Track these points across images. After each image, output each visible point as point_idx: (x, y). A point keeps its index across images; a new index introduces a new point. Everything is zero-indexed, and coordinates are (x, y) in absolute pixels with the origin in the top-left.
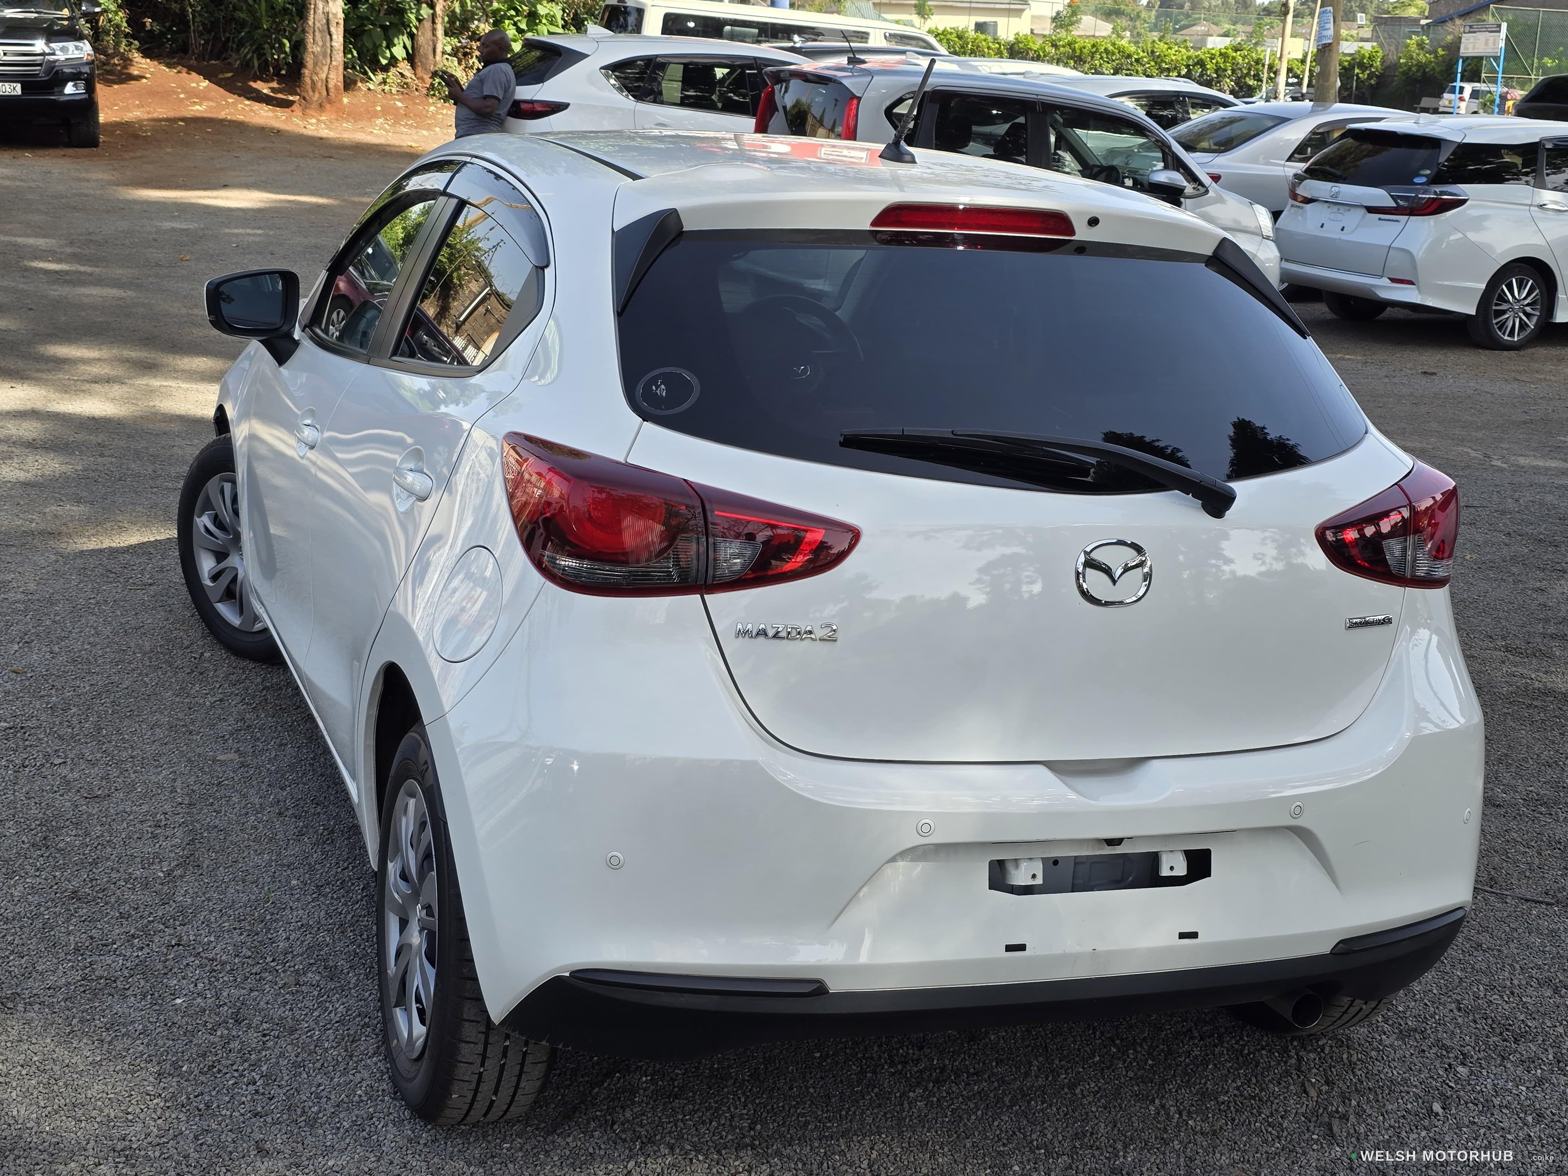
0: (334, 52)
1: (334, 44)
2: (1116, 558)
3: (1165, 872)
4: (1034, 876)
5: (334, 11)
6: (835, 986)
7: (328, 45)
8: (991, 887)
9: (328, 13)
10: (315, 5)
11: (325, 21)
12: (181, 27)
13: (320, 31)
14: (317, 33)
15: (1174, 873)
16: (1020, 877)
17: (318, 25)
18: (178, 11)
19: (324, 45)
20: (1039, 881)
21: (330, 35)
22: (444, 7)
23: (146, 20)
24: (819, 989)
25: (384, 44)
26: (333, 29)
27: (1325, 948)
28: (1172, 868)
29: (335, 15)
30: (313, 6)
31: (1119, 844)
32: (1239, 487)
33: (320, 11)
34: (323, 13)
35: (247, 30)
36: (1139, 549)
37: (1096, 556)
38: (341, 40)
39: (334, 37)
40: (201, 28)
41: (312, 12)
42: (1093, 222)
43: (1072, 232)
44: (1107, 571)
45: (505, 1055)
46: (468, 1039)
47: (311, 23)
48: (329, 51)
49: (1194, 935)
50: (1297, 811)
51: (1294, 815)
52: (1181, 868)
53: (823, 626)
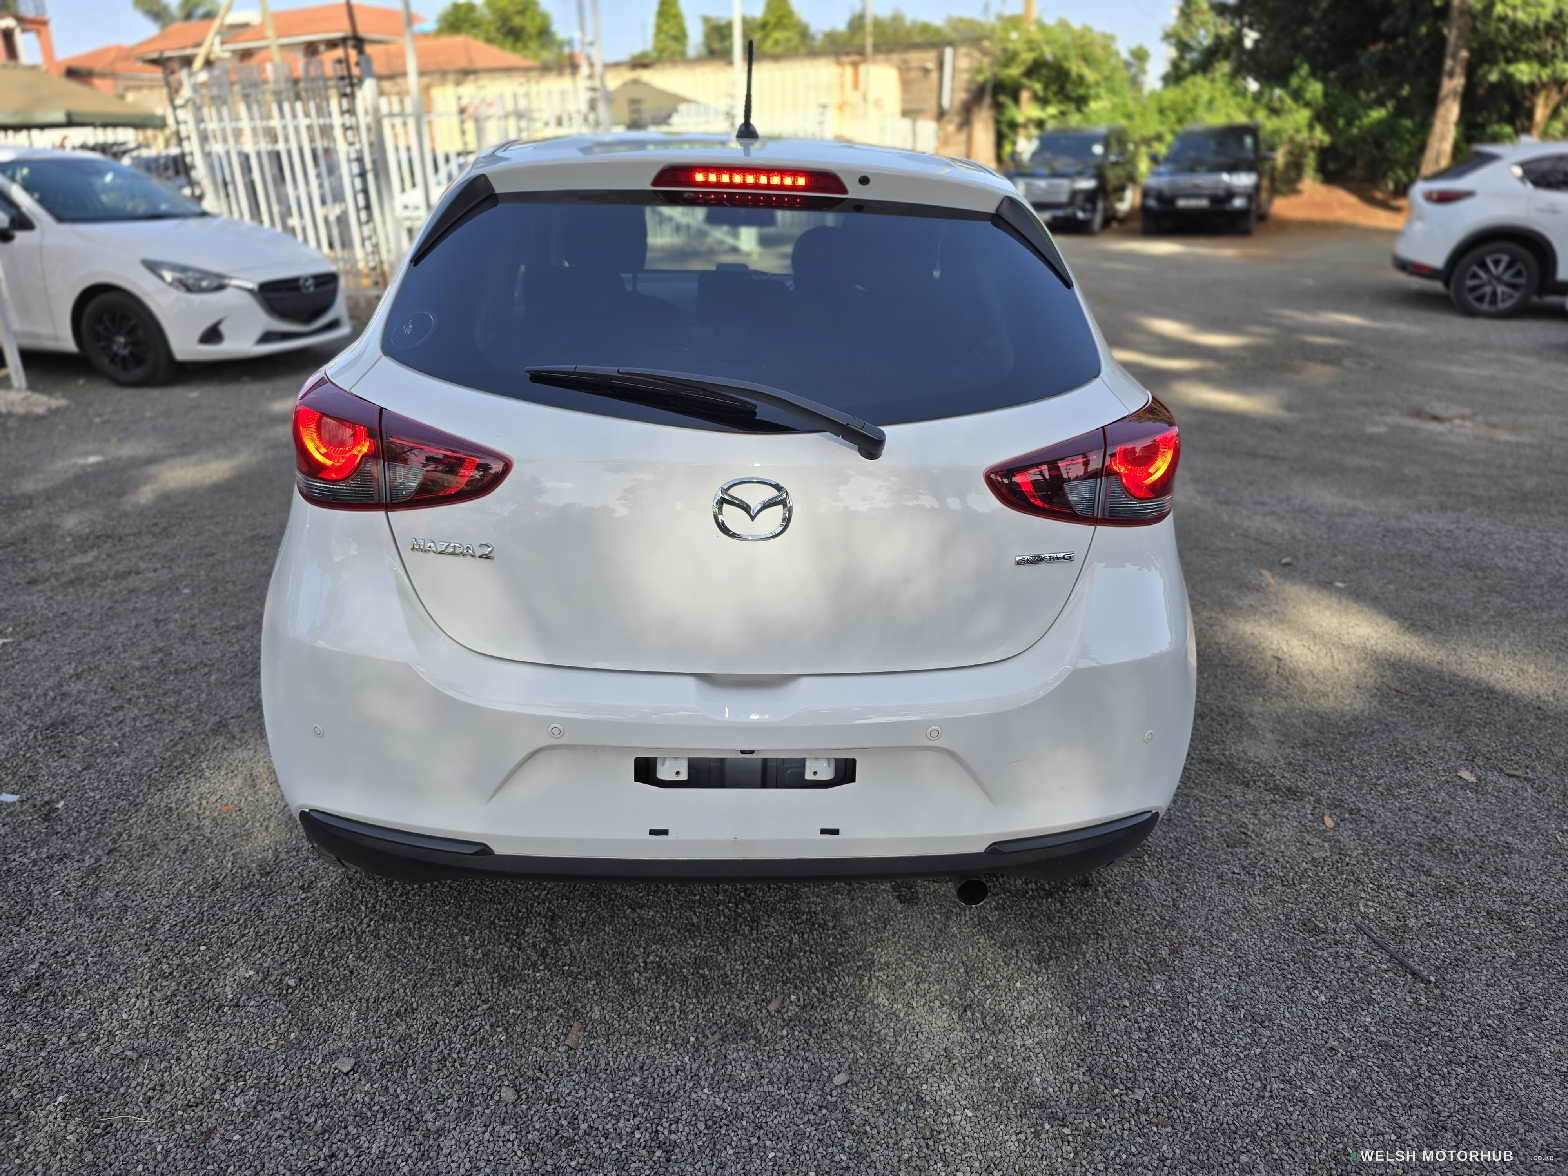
2: (755, 496)
3: (809, 776)
4: (678, 773)
6: (499, 849)
8: (637, 780)
15: (817, 778)
16: (664, 773)
20: (684, 777)
24: (484, 850)
27: (981, 848)
28: (815, 773)
32: (890, 432)
36: (778, 487)
37: (734, 492)
42: (864, 181)
43: (845, 191)
44: (746, 508)
49: (836, 832)
50: (935, 734)
51: (931, 737)
52: (826, 773)
53: (481, 546)
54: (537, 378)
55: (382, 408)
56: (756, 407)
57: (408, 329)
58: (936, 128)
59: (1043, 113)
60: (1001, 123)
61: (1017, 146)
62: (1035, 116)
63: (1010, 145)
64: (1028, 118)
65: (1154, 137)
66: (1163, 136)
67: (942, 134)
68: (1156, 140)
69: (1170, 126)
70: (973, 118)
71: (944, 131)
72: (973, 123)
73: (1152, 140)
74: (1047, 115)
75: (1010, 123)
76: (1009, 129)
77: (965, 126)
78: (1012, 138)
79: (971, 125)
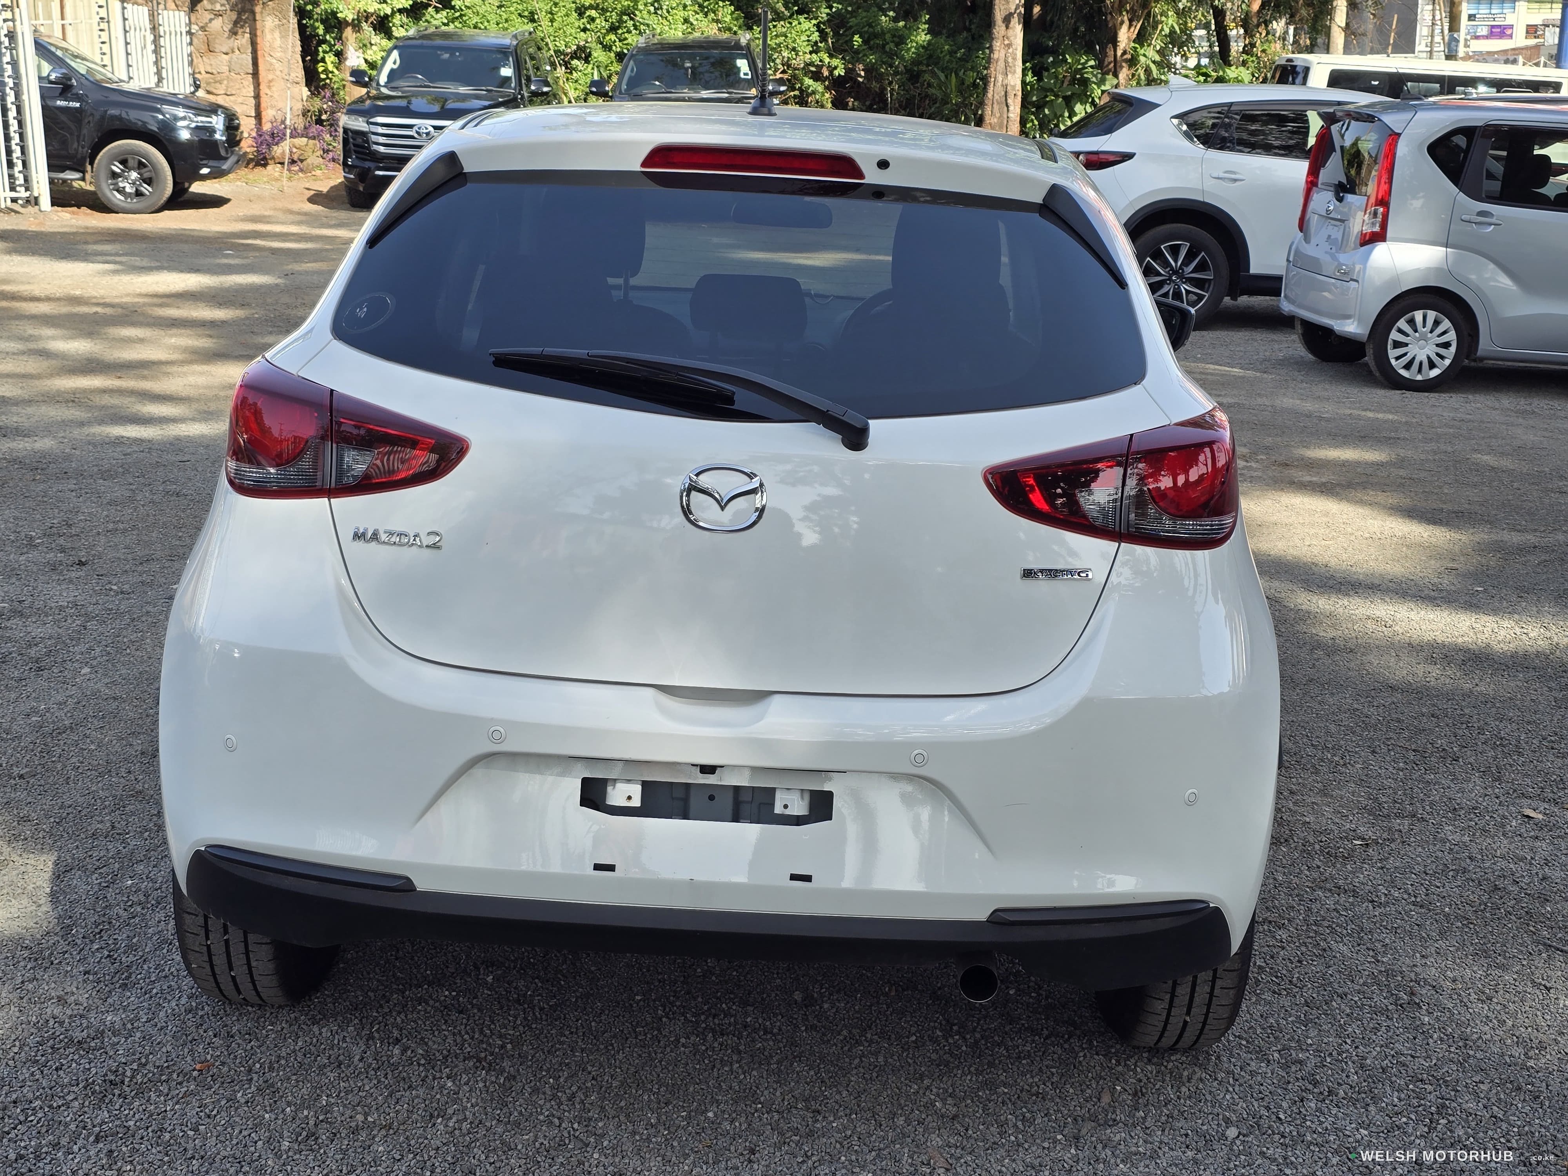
0: (1010, 123)
1: (1011, 115)
2: (726, 484)
3: (778, 809)
4: (629, 798)
5: (1012, 84)
6: (422, 884)
7: (1005, 116)
8: (583, 804)
9: (1007, 85)
10: (995, 78)
11: (1003, 93)
12: (881, 105)
13: (998, 103)
14: (995, 106)
15: (788, 812)
16: (618, 795)
17: (996, 97)
18: (877, 90)
19: (1001, 116)
20: (636, 802)
21: (1008, 106)
22: (1127, 75)
23: (849, 99)
24: (405, 886)
25: (1066, 114)
26: (1010, 101)
27: (982, 915)
28: (786, 807)
29: (1014, 87)
30: (993, 79)
31: (713, 773)
33: (999, 84)
34: (1002, 85)
35: (937, 105)
37: (705, 481)
38: (1018, 110)
39: (1011, 108)
40: (897, 105)
41: (992, 84)
42: (883, 164)
43: (861, 176)
44: (715, 497)
45: (226, 932)
46: (188, 910)
47: (990, 95)
48: (1005, 122)
49: (807, 878)
50: (919, 759)
51: (915, 763)
52: (799, 807)
53: (429, 534)
54: (502, 361)
55: (332, 391)
56: (734, 393)
57: (362, 313)
58: (187, 22)
59: (384, 5)
60: (310, 18)
61: (346, 59)
62: (371, 10)
63: (333, 57)
64: (359, 12)
65: (575, 52)
66: (590, 52)
67: (200, 33)
68: (579, 59)
69: (599, 37)
70: (258, 9)
71: (203, 28)
72: (258, 17)
73: (572, 58)
74: (392, 9)
75: (327, 19)
76: (327, 30)
77: (245, 22)
78: (335, 45)
79: (255, 20)
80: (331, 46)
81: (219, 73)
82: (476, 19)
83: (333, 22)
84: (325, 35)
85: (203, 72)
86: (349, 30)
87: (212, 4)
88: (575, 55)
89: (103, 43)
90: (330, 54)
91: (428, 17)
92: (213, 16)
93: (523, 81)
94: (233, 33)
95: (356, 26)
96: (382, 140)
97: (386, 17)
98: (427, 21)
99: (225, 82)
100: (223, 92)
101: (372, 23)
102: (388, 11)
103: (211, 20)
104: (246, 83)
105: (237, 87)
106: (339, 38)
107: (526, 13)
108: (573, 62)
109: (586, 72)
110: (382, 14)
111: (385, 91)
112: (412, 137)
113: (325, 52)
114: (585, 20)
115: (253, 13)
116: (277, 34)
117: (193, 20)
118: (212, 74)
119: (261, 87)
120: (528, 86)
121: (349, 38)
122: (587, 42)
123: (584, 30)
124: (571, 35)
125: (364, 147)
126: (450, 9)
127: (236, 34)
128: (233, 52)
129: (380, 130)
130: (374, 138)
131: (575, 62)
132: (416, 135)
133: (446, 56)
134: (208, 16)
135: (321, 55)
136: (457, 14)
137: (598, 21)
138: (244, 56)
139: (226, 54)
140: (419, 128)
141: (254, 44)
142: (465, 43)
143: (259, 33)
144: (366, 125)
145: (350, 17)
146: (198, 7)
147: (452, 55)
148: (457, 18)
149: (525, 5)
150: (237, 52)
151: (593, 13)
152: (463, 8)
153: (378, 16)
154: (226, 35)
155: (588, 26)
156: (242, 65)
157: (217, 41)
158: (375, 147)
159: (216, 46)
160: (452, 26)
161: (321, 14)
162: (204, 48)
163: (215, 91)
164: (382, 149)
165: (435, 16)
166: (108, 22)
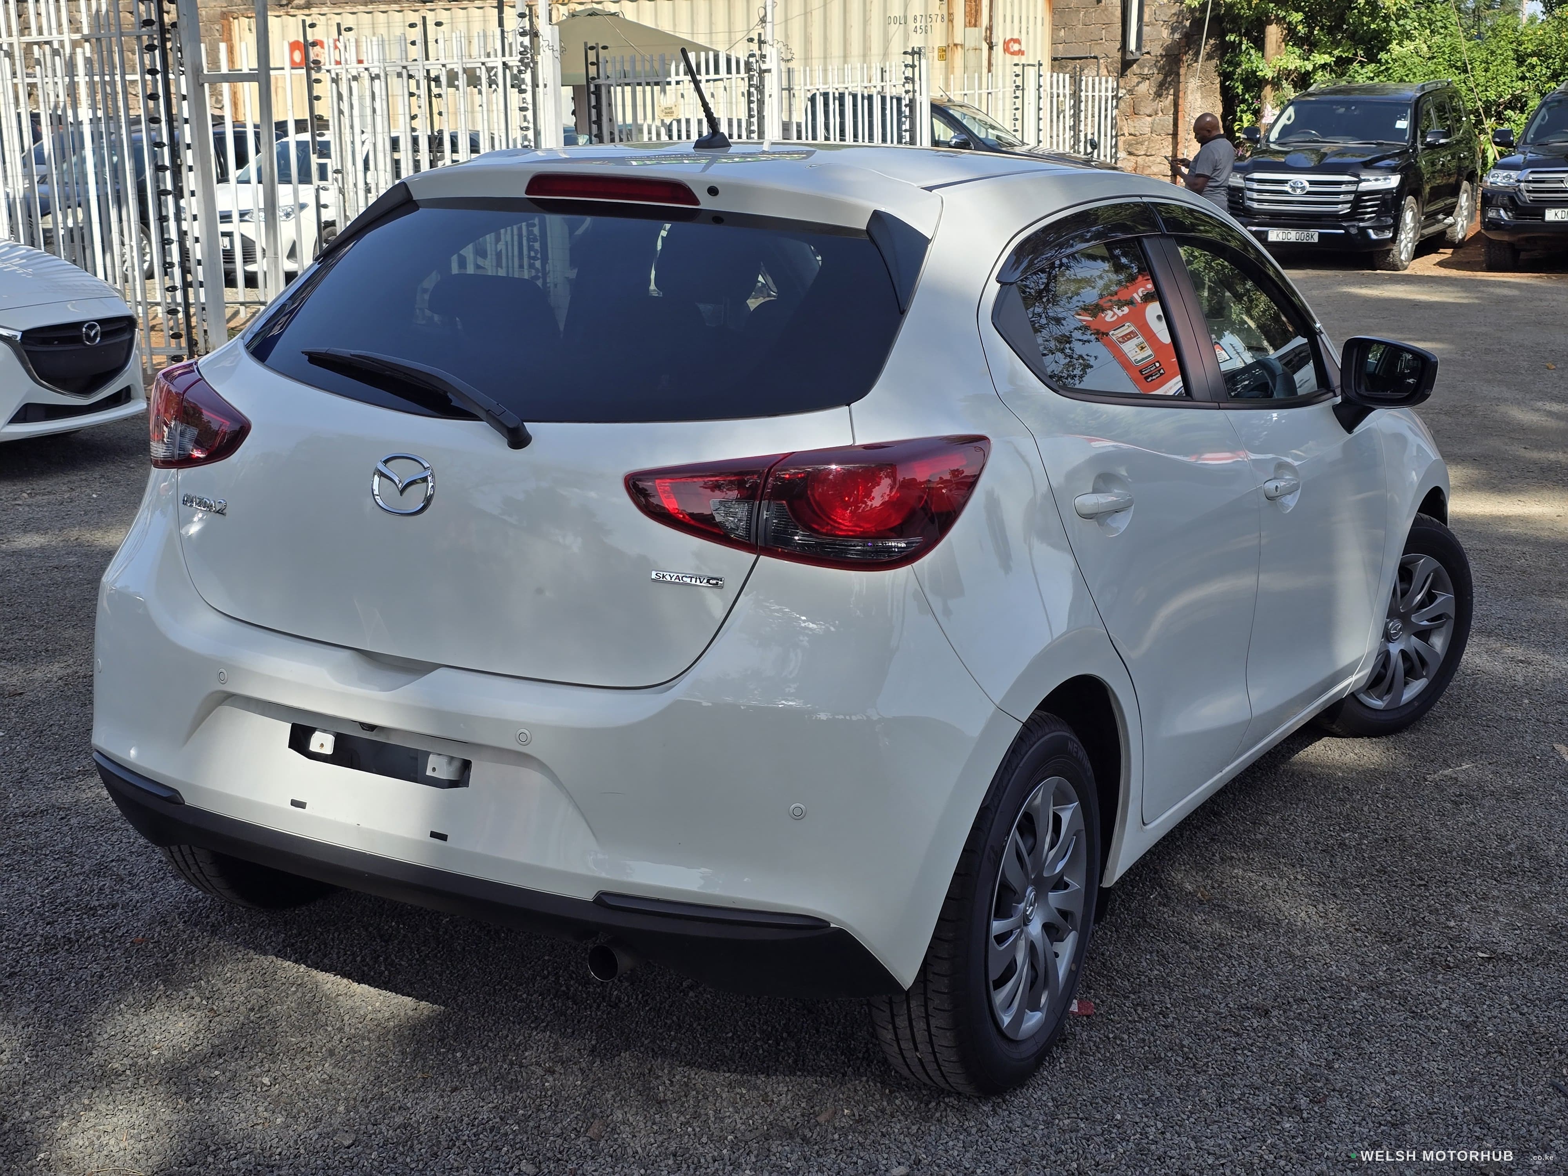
3: (429, 772)
4: (322, 745)
20: (328, 751)
24: (175, 798)
28: (434, 770)
31: (373, 731)
43: (697, 202)
58: (1115, 86)
59: (1306, 62)
60: (1232, 79)
61: (1263, 117)
62: (1292, 67)
63: (1250, 116)
64: (1279, 70)
65: (1510, 102)
66: (1526, 101)
67: (1128, 96)
68: (1513, 109)
69: (1538, 85)
70: (1182, 71)
71: (1130, 92)
72: (1182, 79)
73: (1506, 108)
74: (1314, 65)
75: (1247, 78)
76: (1247, 90)
77: (1170, 84)
78: (1253, 103)
79: (1179, 82)
80: (1249, 105)
81: (1141, 134)
82: (1402, 71)
83: (1253, 81)
84: (1244, 94)
85: (1127, 134)
86: (1268, 88)
87: (1141, 68)
88: (1510, 105)
89: (1017, 109)
90: (1248, 113)
91: (1351, 72)
92: (1140, 80)
93: (1419, 133)
94: (1158, 95)
95: (1276, 84)
96: (1255, 196)
97: (1308, 73)
98: (1350, 76)
99: (1146, 143)
100: (1143, 153)
101: (1293, 80)
102: (1310, 67)
103: (1138, 83)
104: (1165, 143)
105: (1157, 147)
106: (1258, 97)
107: (1459, 64)
108: (1506, 113)
109: (1519, 122)
110: (1303, 70)
111: (1272, 146)
112: (1287, 193)
113: (1242, 111)
114: (1524, 68)
115: (1178, 75)
116: (1198, 95)
117: (1122, 84)
118: (1135, 135)
119: (1179, 147)
120: (1424, 136)
121: (1268, 96)
122: (1523, 91)
123: (1523, 78)
124: (1504, 83)
125: (1238, 203)
126: (1377, 63)
127: (1160, 96)
128: (1156, 114)
129: (1255, 186)
130: (1249, 194)
131: (1509, 113)
132: (1290, 190)
133: (1342, 110)
134: (1136, 80)
135: (1239, 114)
136: (1383, 68)
137: (1538, 69)
138: (1167, 117)
139: (1150, 116)
140: (1294, 183)
141: (1176, 105)
142: (1389, 96)
143: (1181, 94)
144: (1242, 181)
145: (1270, 74)
146: (1128, 72)
147: (1348, 109)
148: (1382, 72)
149: (1458, 55)
150: (1160, 114)
151: (1534, 60)
152: (1389, 61)
153: (1300, 73)
154: (1151, 97)
155: (1528, 75)
156: (1163, 126)
157: (1142, 104)
158: (1249, 203)
159: (1141, 108)
160: (1376, 80)
161: (1242, 74)
162: (1129, 111)
163: (1136, 152)
164: (1255, 205)
165: (1360, 71)
166: (1023, 90)
